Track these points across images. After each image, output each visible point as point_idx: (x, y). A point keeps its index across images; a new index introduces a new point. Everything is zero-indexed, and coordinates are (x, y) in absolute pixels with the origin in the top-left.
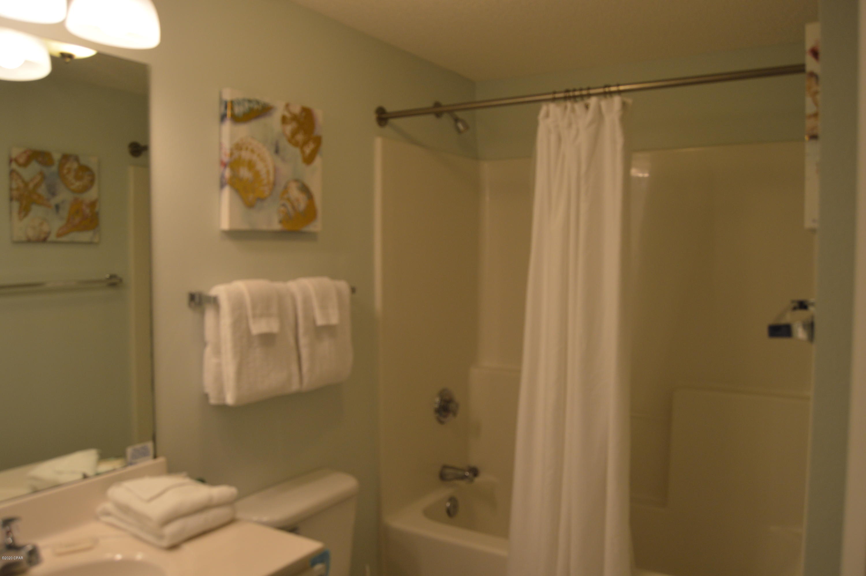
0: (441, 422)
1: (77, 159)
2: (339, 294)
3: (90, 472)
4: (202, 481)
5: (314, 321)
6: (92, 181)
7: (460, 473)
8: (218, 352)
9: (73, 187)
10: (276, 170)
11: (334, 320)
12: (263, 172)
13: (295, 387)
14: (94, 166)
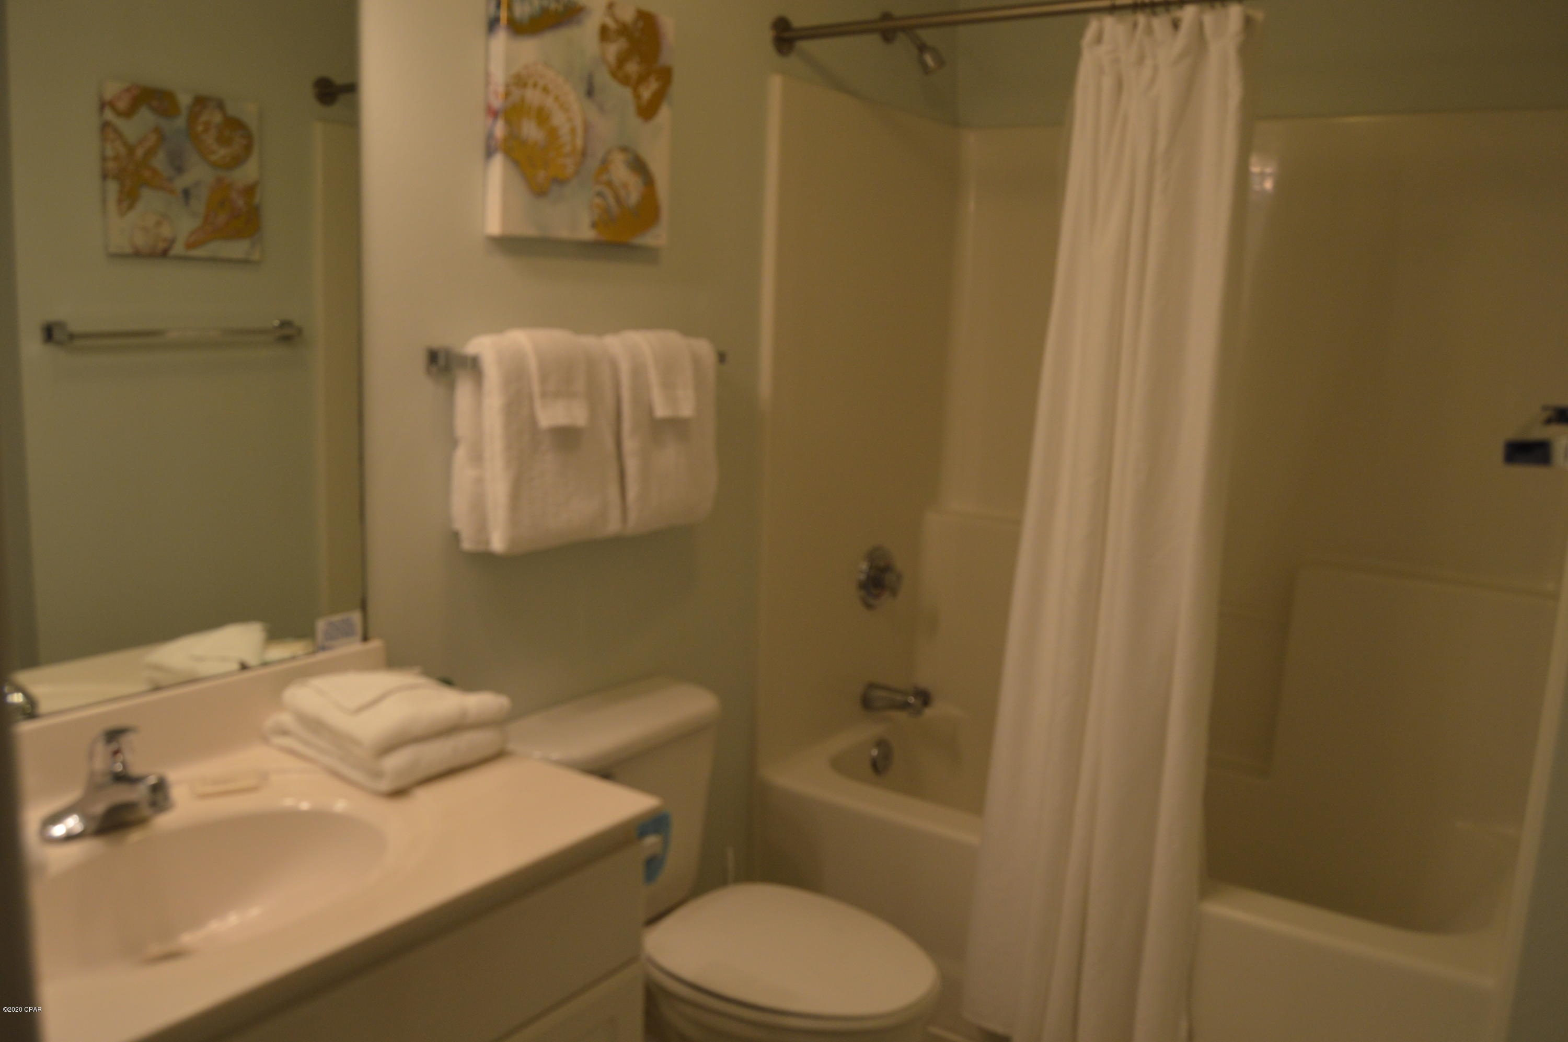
0: (869, 606)
1: (221, 105)
2: (697, 362)
3: (252, 660)
4: (448, 682)
5: (650, 410)
6: (248, 148)
7: (899, 698)
8: (477, 457)
9: (214, 158)
10: (587, 127)
11: (687, 410)
12: (564, 131)
13: (613, 526)
14: (252, 122)
